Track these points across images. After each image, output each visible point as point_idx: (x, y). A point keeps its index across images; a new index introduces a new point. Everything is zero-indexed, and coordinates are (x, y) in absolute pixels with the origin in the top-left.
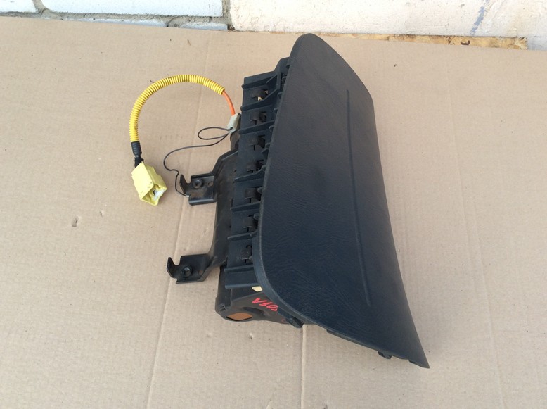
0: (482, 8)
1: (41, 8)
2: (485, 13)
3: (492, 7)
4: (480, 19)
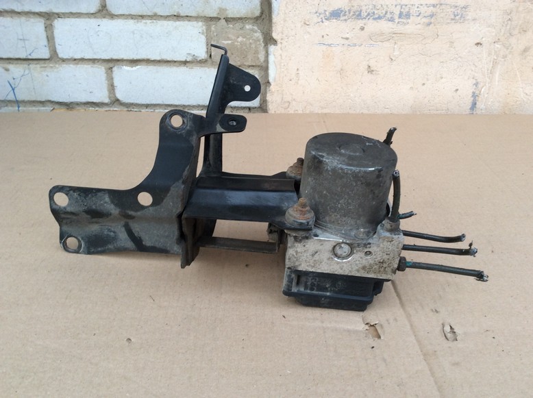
0: (474, 93)
1: (113, 99)
2: (477, 97)
3: (482, 92)
4: (474, 104)
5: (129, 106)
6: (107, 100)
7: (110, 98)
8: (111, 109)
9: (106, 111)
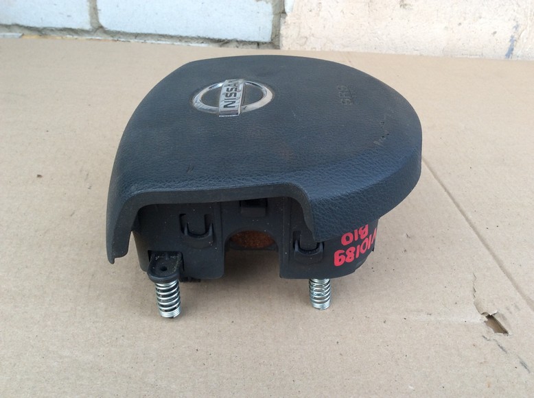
0: (512, 37)
1: (96, 26)
2: (515, 42)
3: (521, 36)
4: (511, 50)
5: (115, 35)
6: (88, 27)
7: (91, 23)
8: (93, 38)
9: (87, 39)
